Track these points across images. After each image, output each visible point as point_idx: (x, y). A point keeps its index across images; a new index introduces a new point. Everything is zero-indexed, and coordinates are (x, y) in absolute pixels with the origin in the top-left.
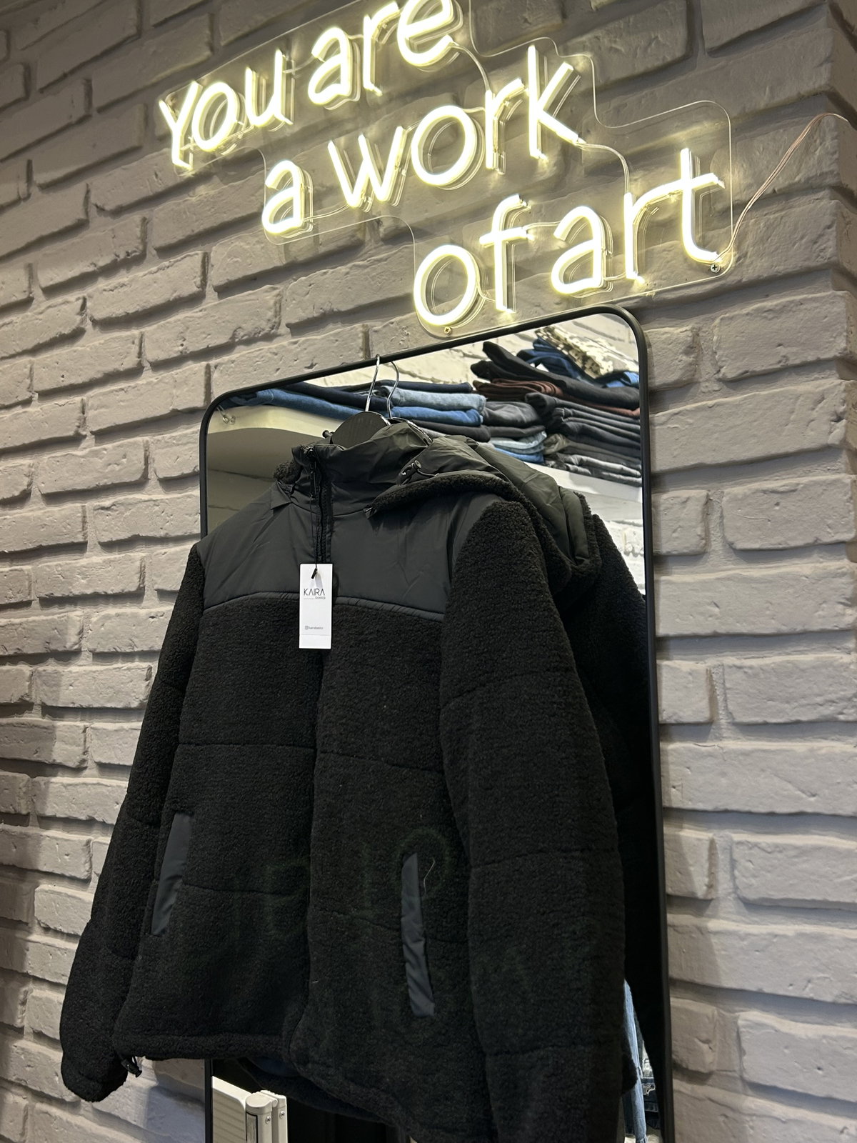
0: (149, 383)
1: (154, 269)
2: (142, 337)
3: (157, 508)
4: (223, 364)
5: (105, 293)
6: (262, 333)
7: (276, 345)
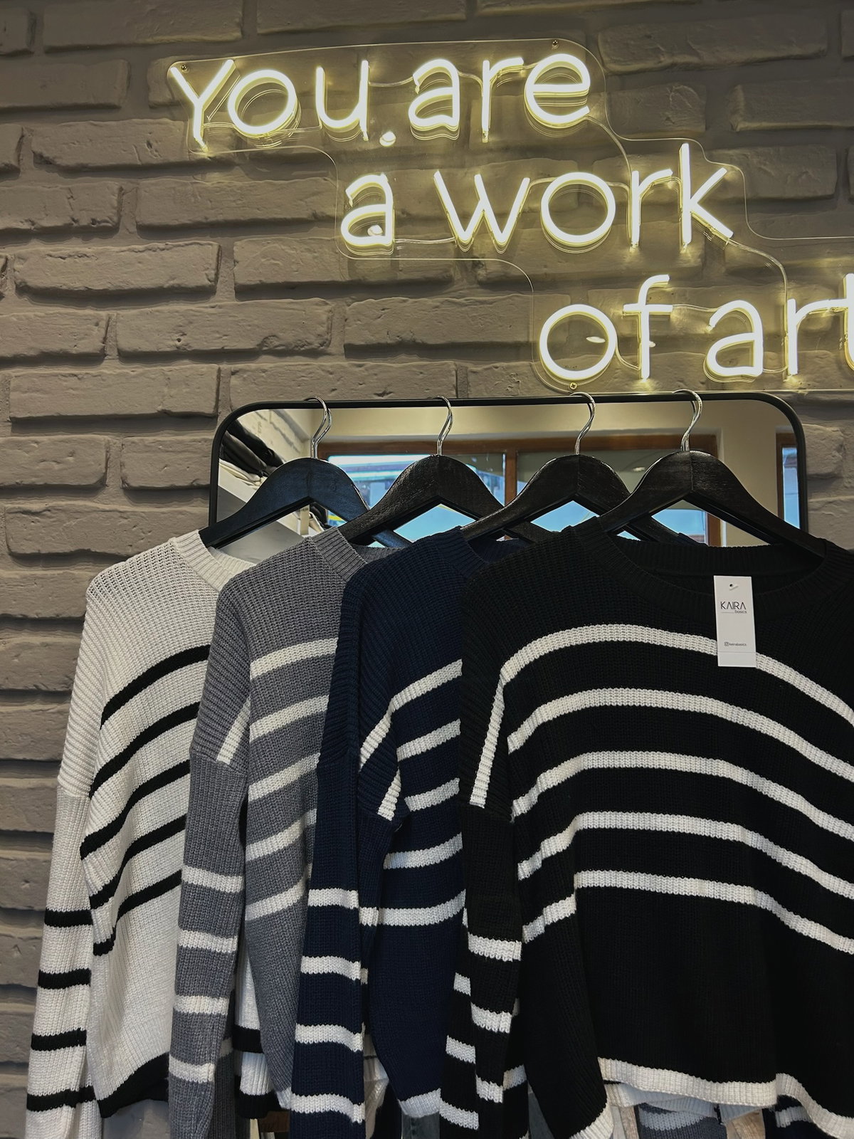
0: (119, 375)
1: (141, 247)
2: (109, 321)
3: (125, 521)
4: (248, 371)
5: (49, 258)
6: (306, 347)
7: (330, 364)
